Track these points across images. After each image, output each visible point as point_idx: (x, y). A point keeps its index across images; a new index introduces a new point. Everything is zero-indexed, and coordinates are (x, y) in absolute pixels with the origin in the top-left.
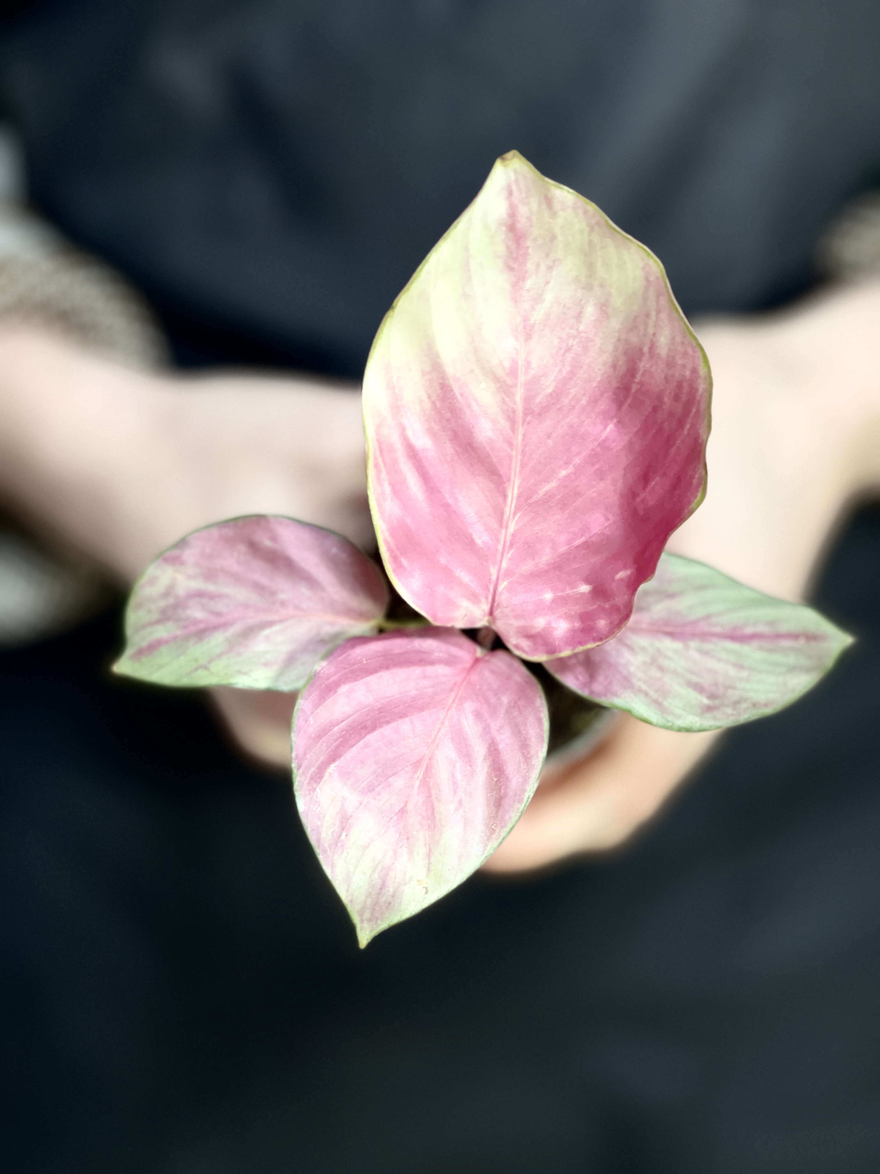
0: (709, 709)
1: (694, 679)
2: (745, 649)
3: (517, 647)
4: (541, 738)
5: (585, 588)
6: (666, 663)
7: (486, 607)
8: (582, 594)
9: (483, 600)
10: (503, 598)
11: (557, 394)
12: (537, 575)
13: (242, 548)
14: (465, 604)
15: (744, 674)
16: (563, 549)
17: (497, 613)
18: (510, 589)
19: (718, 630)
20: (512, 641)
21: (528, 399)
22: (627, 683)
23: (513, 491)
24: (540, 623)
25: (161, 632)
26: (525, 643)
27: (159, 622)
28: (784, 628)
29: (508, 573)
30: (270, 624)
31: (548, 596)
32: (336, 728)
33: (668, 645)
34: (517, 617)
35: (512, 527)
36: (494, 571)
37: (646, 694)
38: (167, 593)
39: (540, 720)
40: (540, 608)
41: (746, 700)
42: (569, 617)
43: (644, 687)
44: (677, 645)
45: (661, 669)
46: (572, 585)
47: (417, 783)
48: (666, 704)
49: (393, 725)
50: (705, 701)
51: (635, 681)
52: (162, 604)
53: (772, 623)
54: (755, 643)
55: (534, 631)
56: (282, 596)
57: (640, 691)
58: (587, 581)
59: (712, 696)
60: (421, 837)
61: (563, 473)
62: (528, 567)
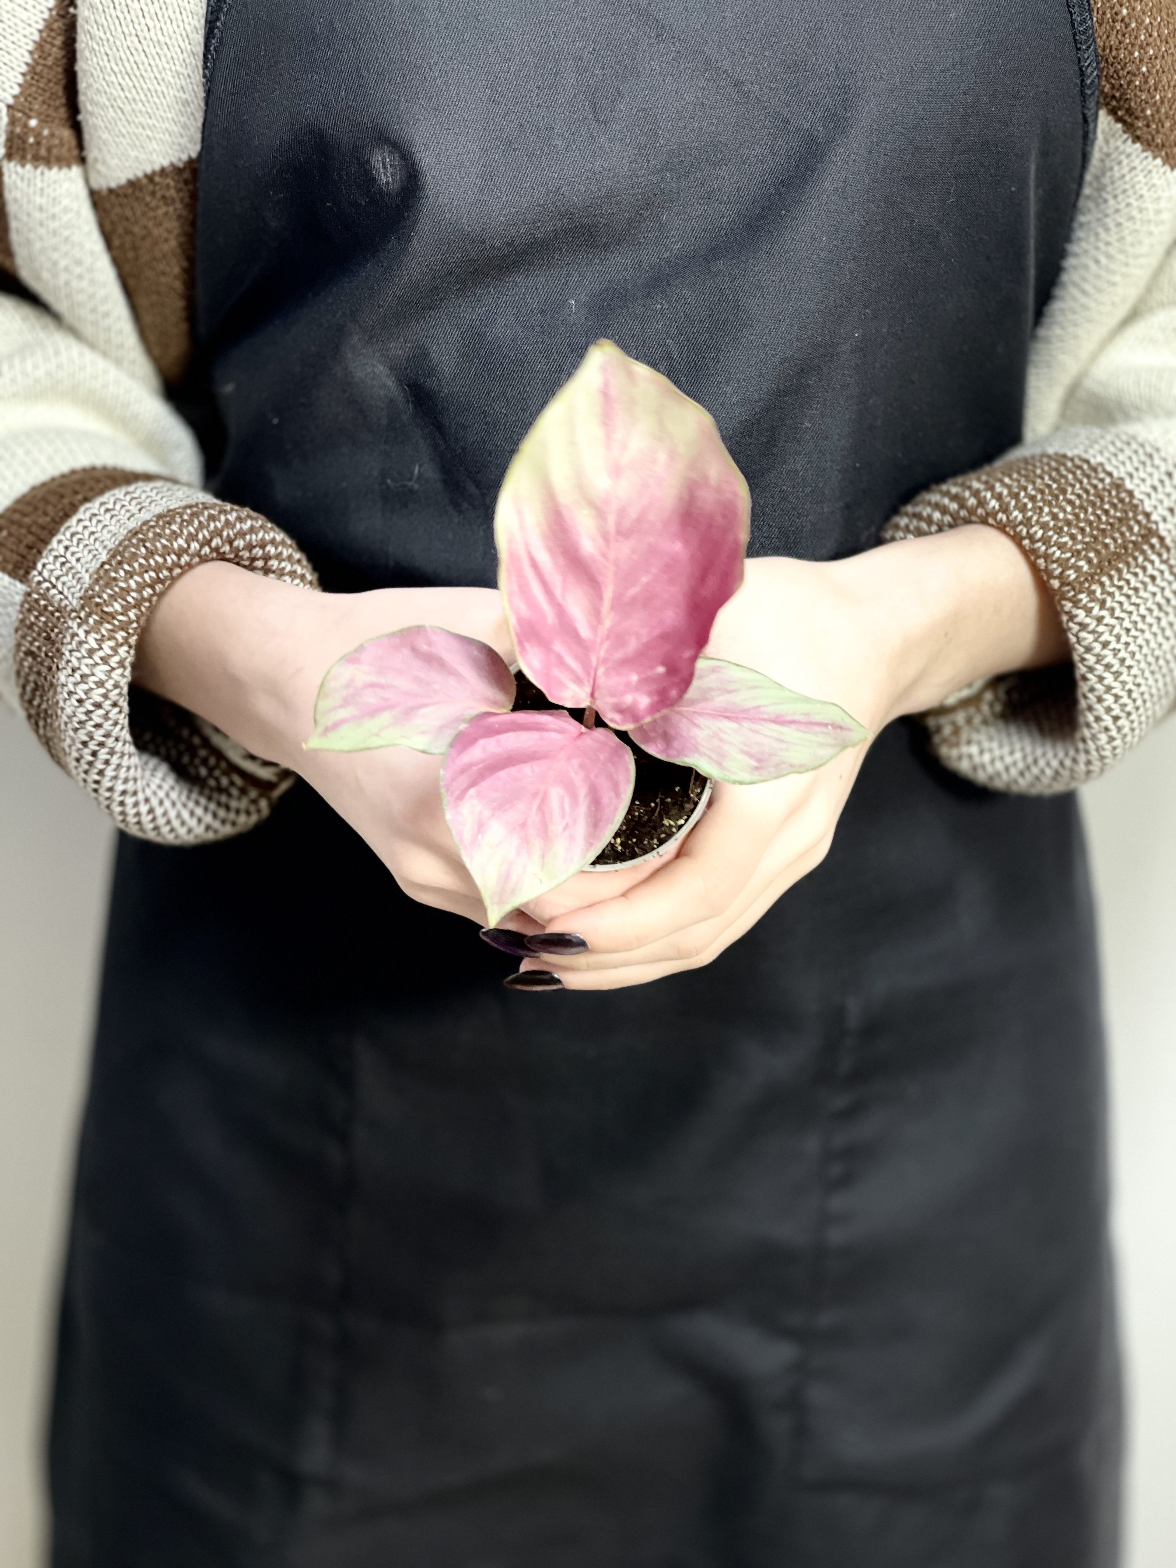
0: (757, 768)
1: (746, 748)
2: (785, 730)
3: (612, 720)
4: (628, 781)
5: (661, 670)
6: (725, 737)
7: (588, 690)
8: (659, 675)
9: (586, 683)
10: (601, 681)
11: (640, 520)
12: (626, 663)
13: (406, 651)
14: (573, 686)
15: (783, 746)
16: (645, 639)
17: (597, 694)
18: (607, 673)
19: (766, 716)
20: (609, 717)
21: (618, 524)
22: (696, 749)
23: (608, 593)
24: (628, 699)
25: (342, 714)
26: (617, 717)
27: (341, 706)
28: (817, 718)
29: (605, 661)
30: (425, 705)
31: (634, 678)
32: (475, 768)
33: (727, 725)
34: (613, 695)
35: (608, 623)
36: (594, 660)
37: (710, 757)
38: (347, 686)
39: (627, 770)
40: (629, 688)
41: (784, 763)
42: (649, 694)
43: (707, 752)
44: (734, 725)
45: (721, 740)
46: (652, 667)
47: (535, 807)
48: (724, 764)
49: (517, 767)
50: (754, 763)
51: (702, 749)
52: (344, 693)
53: (807, 715)
54: (793, 726)
55: (624, 706)
56: (436, 687)
57: (705, 754)
58: (663, 663)
59: (759, 761)
60: (537, 844)
61: (644, 579)
62: (618, 655)
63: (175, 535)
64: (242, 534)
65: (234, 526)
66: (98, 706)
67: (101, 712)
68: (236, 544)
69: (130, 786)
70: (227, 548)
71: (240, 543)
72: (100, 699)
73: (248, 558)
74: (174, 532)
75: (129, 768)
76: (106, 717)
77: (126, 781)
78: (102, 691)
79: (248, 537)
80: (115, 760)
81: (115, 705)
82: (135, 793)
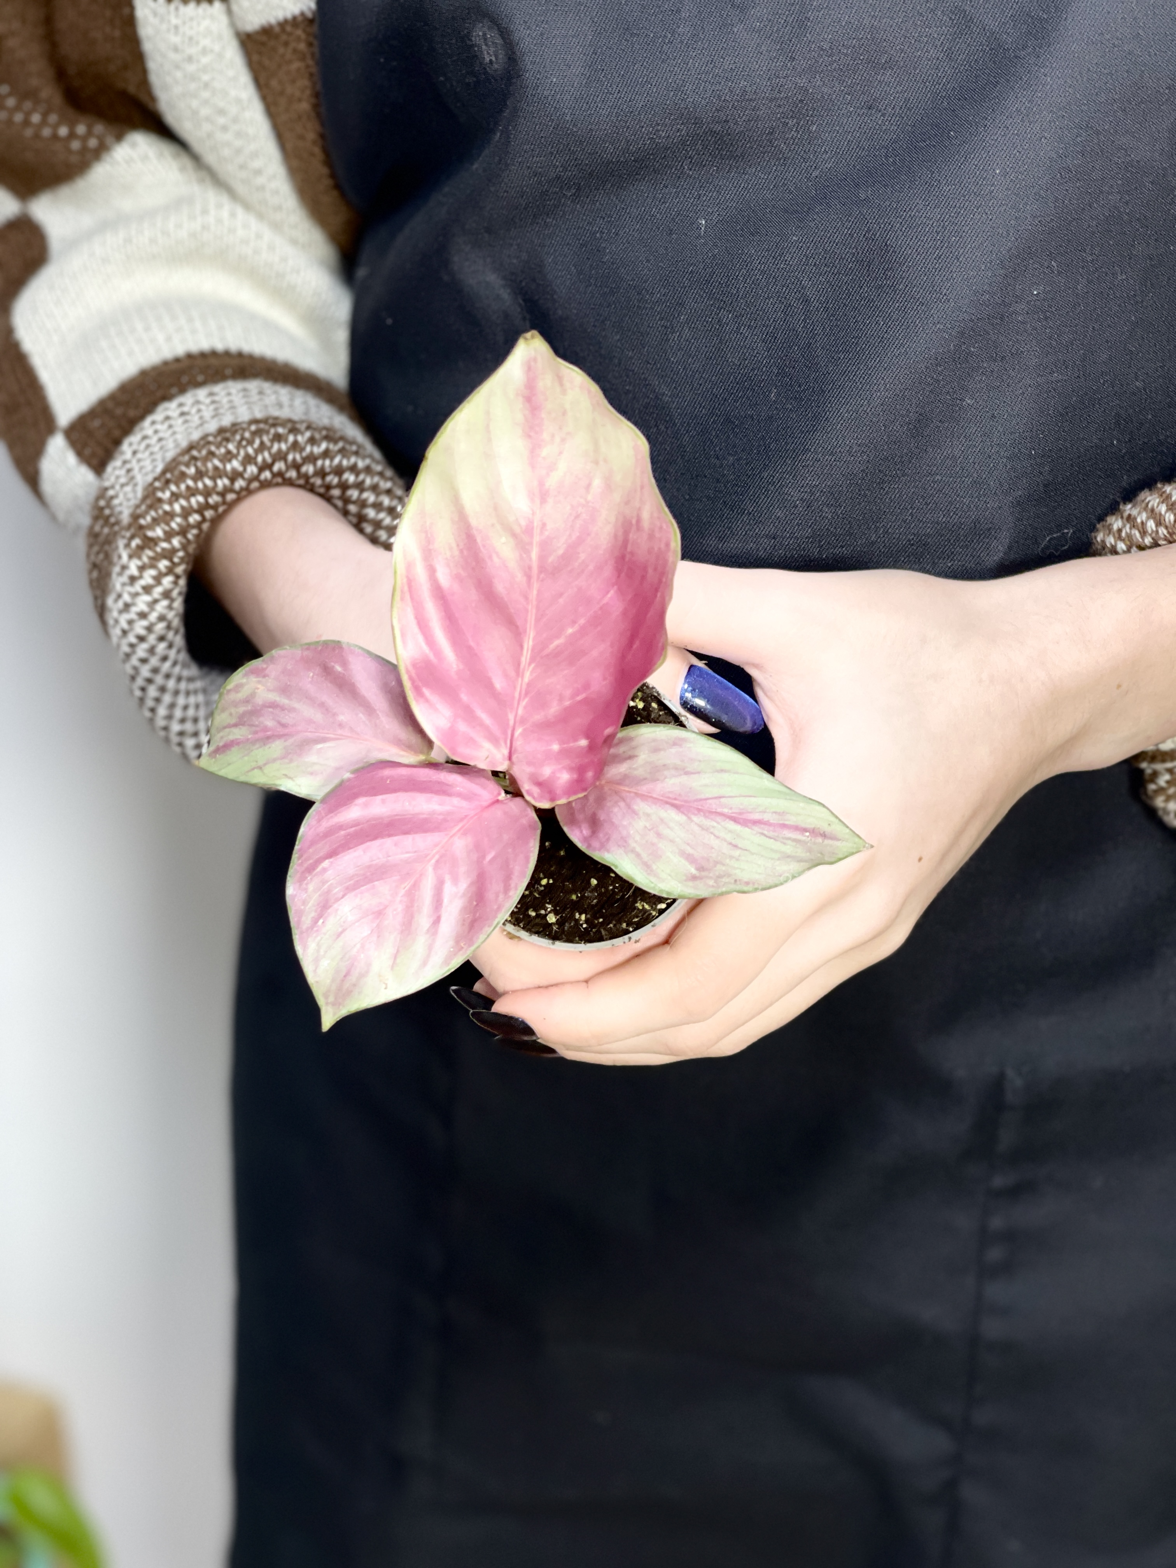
0: (694, 878)
1: (689, 850)
2: (745, 831)
3: (528, 792)
5: (583, 743)
6: (666, 832)
7: (506, 752)
8: (582, 748)
9: (503, 744)
10: (518, 743)
11: (568, 557)
12: (546, 726)
13: (318, 670)
14: (487, 745)
15: (737, 853)
17: (514, 758)
18: (524, 734)
19: (726, 811)
20: (526, 787)
21: (542, 558)
22: (623, 842)
23: (529, 643)
24: (547, 771)
25: (237, 734)
26: (536, 790)
27: (235, 725)
28: (791, 820)
29: (523, 721)
30: (324, 740)
31: (556, 747)
33: (672, 815)
34: (529, 763)
35: (527, 677)
36: (511, 717)
37: (638, 855)
40: (548, 756)
41: (729, 875)
42: (571, 769)
43: (638, 849)
44: (681, 818)
45: (659, 835)
46: (576, 740)
47: (403, 890)
48: (654, 867)
49: (394, 838)
50: (693, 871)
51: (633, 844)
53: (782, 814)
54: (756, 829)
55: (541, 779)
56: (341, 718)
57: (633, 851)
58: (587, 737)
59: (700, 869)
61: (570, 631)
62: (538, 717)
63: (229, 456)
64: (311, 459)
65: (302, 449)
66: (141, 639)
67: (145, 646)
68: (304, 469)
69: (189, 727)
70: (293, 474)
71: (309, 469)
72: (142, 632)
73: (321, 486)
74: (229, 452)
75: (186, 708)
76: (152, 650)
77: (183, 721)
78: (145, 623)
79: (319, 463)
80: (167, 698)
81: (162, 639)
82: (196, 734)
